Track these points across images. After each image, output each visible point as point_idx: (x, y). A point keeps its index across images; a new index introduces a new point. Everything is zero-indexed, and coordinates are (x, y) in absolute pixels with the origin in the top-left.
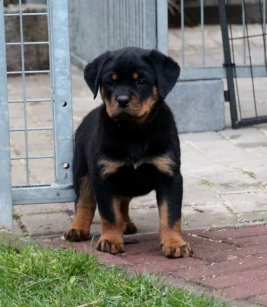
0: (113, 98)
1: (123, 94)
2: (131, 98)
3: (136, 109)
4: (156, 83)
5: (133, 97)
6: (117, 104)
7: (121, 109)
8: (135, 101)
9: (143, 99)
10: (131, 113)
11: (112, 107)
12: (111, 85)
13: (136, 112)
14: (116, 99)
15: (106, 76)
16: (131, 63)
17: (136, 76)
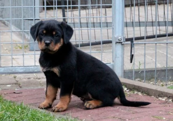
0: (43, 41)
1: (48, 40)
2: (51, 43)
3: (53, 47)
4: (63, 37)
5: (52, 42)
6: (44, 45)
7: (46, 47)
8: (53, 43)
9: (56, 43)
10: (51, 49)
11: (42, 45)
12: (42, 35)
13: (52, 49)
14: (44, 42)
15: (40, 31)
16: (52, 26)
17: (54, 33)
